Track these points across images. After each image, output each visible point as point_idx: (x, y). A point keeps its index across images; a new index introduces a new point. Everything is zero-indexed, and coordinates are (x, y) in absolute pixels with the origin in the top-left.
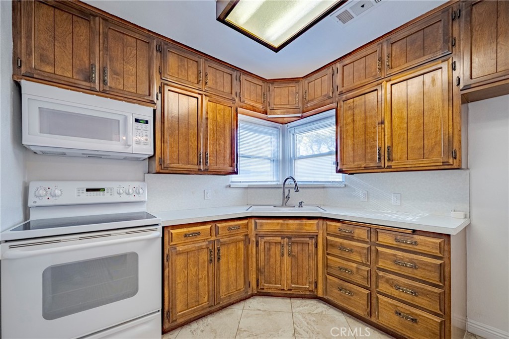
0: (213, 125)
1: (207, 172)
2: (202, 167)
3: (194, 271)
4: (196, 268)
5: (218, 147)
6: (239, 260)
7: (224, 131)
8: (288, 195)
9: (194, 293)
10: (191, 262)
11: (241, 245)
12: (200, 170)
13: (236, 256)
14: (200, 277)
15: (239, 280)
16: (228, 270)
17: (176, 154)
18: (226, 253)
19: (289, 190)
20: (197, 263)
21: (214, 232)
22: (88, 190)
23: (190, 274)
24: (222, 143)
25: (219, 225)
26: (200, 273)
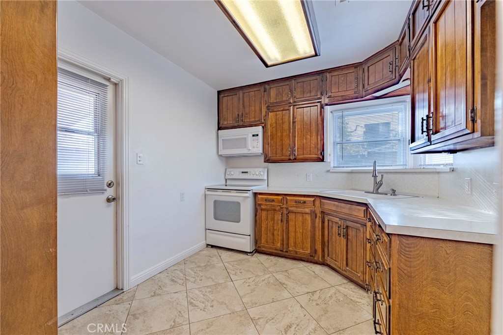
0: (301, 125)
1: (295, 160)
2: (292, 158)
3: (271, 223)
4: (273, 222)
5: (304, 141)
6: (306, 228)
7: (310, 127)
8: (381, 181)
9: (271, 237)
10: (270, 216)
11: (308, 217)
12: (290, 159)
13: (303, 223)
14: (275, 228)
15: (305, 243)
16: (295, 232)
17: (275, 150)
18: (294, 219)
19: (382, 175)
20: (273, 219)
21: (285, 202)
22: (243, 172)
23: (269, 224)
24: (309, 137)
25: (288, 198)
26: (275, 226)
